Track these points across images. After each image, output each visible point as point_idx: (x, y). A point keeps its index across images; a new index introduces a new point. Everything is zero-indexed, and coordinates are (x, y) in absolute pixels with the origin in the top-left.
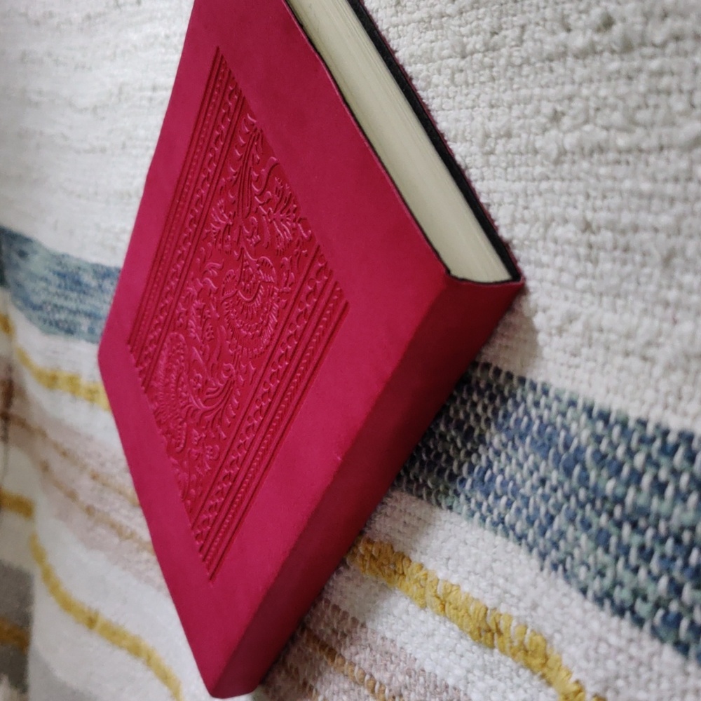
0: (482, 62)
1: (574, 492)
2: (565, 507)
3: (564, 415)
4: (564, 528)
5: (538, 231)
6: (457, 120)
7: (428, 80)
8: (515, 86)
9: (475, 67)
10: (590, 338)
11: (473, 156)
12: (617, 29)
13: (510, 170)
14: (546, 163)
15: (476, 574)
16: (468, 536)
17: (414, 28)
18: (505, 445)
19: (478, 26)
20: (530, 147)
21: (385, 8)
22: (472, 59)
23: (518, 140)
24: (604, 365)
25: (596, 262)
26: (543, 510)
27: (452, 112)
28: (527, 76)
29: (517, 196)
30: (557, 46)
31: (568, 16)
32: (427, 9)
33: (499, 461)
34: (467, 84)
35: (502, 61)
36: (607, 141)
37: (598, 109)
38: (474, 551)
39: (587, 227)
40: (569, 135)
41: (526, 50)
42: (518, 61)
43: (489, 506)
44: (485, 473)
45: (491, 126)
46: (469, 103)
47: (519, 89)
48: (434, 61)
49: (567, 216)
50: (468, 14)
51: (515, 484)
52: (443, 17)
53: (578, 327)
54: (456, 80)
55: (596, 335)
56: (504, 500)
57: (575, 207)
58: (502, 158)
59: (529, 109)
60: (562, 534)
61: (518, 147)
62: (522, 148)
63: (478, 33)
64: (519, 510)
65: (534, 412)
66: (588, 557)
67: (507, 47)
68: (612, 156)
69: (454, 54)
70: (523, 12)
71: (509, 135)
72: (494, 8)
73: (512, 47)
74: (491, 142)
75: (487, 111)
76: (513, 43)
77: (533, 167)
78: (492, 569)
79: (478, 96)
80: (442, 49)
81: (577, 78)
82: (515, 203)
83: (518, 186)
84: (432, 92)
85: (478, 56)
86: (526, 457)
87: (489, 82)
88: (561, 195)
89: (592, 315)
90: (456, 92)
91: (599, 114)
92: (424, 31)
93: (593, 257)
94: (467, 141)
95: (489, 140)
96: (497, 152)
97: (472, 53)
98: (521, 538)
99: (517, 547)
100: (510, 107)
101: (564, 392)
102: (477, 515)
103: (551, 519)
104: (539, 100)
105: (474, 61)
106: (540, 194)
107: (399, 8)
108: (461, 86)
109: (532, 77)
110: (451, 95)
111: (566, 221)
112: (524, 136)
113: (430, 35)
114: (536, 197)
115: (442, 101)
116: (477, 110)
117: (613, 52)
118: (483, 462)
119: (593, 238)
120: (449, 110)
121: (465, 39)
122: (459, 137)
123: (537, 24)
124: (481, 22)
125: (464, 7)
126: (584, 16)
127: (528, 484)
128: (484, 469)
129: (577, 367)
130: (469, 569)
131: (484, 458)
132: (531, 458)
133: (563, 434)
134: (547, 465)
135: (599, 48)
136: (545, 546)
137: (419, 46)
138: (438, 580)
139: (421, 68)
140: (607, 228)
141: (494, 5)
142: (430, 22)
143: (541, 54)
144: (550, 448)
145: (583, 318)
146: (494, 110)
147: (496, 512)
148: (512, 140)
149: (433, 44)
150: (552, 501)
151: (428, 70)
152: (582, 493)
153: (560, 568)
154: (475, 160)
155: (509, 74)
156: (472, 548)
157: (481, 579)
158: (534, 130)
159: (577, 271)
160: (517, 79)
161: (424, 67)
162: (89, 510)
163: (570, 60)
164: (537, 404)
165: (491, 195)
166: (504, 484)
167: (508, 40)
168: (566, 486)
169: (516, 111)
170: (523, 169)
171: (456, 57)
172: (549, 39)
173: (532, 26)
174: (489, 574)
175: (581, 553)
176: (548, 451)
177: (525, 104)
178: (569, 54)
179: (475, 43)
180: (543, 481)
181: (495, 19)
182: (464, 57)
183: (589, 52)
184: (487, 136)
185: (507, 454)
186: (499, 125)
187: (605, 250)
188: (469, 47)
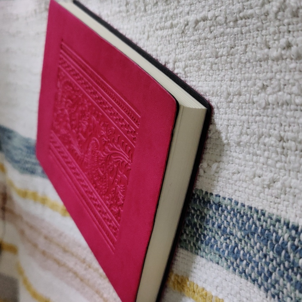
0: (226, 60)
1: (282, 263)
2: (278, 269)
3: (274, 226)
4: (278, 279)
5: (255, 139)
6: (214, 86)
7: (199, 67)
8: (243, 72)
9: (223, 62)
10: (285, 191)
11: (222, 103)
12: (294, 49)
13: (240, 110)
14: (259, 108)
15: (231, 295)
16: (227, 277)
17: (191, 44)
18: (244, 237)
19: (224, 44)
20: (251, 100)
21: (176, 34)
22: (221, 59)
23: (244, 97)
24: (293, 204)
25: (286, 155)
26: (266, 269)
27: (211, 82)
28: (249, 68)
29: (244, 122)
30: (263, 55)
31: (269, 42)
32: (198, 35)
33: (241, 244)
34: (219, 70)
35: (236, 61)
36: (290, 100)
37: (285, 85)
38: (230, 284)
39: (281, 139)
40: (270, 96)
41: (248, 56)
42: (244, 61)
43: (237, 264)
44: (234, 249)
45: (231, 90)
46: (219, 79)
47: (245, 73)
48: (202, 59)
49: (270, 133)
50: (219, 38)
51: (250, 255)
52: (206, 39)
53: (278, 185)
54: (213, 68)
55: (288, 189)
56: (245, 262)
57: (275, 130)
58: (237, 105)
59: (250, 83)
60: (277, 282)
61: (245, 100)
62: (247, 101)
63: (224, 48)
64: (253, 268)
65: (258, 223)
66: (291, 293)
67: (239, 55)
68: (293, 107)
69: (212, 56)
70: (246, 39)
71: (240, 94)
72: (232, 36)
73: (241, 54)
74: (231, 97)
75: (229, 83)
76: (241, 53)
77: (252, 110)
78: (240, 293)
79: (224, 76)
80: (206, 53)
81: (274, 70)
82: (243, 126)
83: (244, 118)
84: (201, 73)
85: (224, 58)
86: (256, 244)
87: (230, 69)
88: (267, 123)
89: (285, 180)
90: (213, 73)
91: (285, 87)
92: (196, 45)
93: (285, 153)
94: (218, 96)
95: (230, 96)
96: (234, 102)
97: (221, 56)
98: (254, 281)
99: (252, 285)
100: (240, 82)
101: (273, 215)
102: (231, 268)
103: (271, 274)
104: (255, 79)
105: (222, 60)
106: (256, 122)
107: (183, 35)
108: (216, 71)
109: (251, 68)
110: (210, 75)
111: (270, 136)
112: (248, 95)
113: (199, 47)
114: (254, 124)
115: (206, 77)
116: (223, 82)
117: (292, 59)
118: (233, 244)
119: (284, 144)
120: (209, 81)
121: (217, 50)
122: (215, 94)
123: (253, 44)
124: (225, 42)
125: (216, 35)
126: (277, 42)
127: (257, 256)
128: (233, 247)
129: (279, 203)
130: (228, 292)
131: (233, 242)
132: (258, 244)
133: (274, 235)
134: (267, 248)
135: (285, 57)
136: (268, 286)
137: (194, 51)
138: (213, 296)
139: (196, 61)
140: (291, 140)
141: (232, 35)
142: (200, 41)
143: (255, 58)
144: (268, 240)
145: (281, 181)
146: (232, 83)
147: (241, 267)
148: (241, 97)
149: (201, 51)
150: (270, 266)
151: (199, 63)
152: (287, 264)
153: (276, 297)
154: (222, 105)
155: (240, 66)
156: (229, 283)
157: (234, 298)
158: (252, 93)
159: (276, 159)
160: (243, 69)
161: (197, 61)
162: (44, 253)
163: (270, 62)
164: (259, 220)
165: (229, 121)
166: (244, 255)
167: (239, 51)
168: (278, 260)
169: (243, 84)
170: (247, 110)
171: (213, 57)
172: (259, 51)
173: (251, 45)
174: (238, 296)
175: (287, 291)
176: (267, 242)
177: (248, 81)
178: (270, 59)
179: (223, 52)
180: (265, 256)
181: (232, 41)
182: (217, 58)
183: (280, 58)
184: (229, 94)
185: (245, 241)
186: (235, 90)
187: (291, 150)
188: (220, 54)
